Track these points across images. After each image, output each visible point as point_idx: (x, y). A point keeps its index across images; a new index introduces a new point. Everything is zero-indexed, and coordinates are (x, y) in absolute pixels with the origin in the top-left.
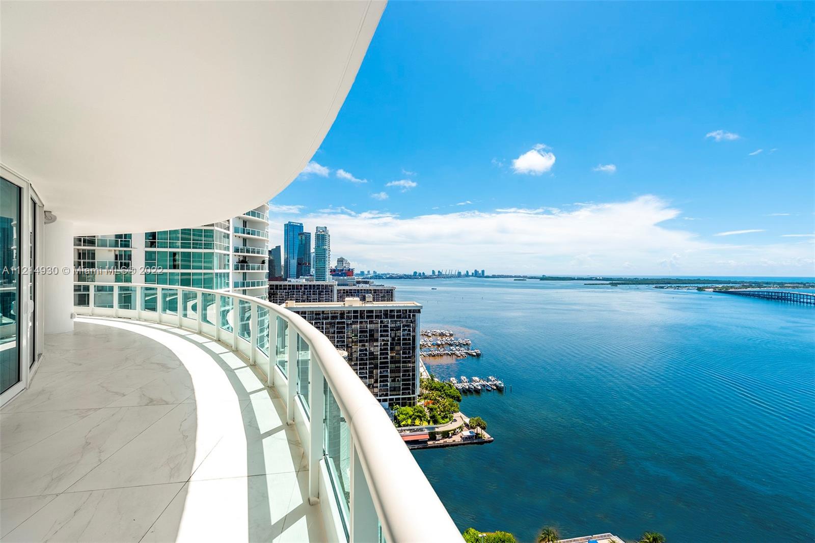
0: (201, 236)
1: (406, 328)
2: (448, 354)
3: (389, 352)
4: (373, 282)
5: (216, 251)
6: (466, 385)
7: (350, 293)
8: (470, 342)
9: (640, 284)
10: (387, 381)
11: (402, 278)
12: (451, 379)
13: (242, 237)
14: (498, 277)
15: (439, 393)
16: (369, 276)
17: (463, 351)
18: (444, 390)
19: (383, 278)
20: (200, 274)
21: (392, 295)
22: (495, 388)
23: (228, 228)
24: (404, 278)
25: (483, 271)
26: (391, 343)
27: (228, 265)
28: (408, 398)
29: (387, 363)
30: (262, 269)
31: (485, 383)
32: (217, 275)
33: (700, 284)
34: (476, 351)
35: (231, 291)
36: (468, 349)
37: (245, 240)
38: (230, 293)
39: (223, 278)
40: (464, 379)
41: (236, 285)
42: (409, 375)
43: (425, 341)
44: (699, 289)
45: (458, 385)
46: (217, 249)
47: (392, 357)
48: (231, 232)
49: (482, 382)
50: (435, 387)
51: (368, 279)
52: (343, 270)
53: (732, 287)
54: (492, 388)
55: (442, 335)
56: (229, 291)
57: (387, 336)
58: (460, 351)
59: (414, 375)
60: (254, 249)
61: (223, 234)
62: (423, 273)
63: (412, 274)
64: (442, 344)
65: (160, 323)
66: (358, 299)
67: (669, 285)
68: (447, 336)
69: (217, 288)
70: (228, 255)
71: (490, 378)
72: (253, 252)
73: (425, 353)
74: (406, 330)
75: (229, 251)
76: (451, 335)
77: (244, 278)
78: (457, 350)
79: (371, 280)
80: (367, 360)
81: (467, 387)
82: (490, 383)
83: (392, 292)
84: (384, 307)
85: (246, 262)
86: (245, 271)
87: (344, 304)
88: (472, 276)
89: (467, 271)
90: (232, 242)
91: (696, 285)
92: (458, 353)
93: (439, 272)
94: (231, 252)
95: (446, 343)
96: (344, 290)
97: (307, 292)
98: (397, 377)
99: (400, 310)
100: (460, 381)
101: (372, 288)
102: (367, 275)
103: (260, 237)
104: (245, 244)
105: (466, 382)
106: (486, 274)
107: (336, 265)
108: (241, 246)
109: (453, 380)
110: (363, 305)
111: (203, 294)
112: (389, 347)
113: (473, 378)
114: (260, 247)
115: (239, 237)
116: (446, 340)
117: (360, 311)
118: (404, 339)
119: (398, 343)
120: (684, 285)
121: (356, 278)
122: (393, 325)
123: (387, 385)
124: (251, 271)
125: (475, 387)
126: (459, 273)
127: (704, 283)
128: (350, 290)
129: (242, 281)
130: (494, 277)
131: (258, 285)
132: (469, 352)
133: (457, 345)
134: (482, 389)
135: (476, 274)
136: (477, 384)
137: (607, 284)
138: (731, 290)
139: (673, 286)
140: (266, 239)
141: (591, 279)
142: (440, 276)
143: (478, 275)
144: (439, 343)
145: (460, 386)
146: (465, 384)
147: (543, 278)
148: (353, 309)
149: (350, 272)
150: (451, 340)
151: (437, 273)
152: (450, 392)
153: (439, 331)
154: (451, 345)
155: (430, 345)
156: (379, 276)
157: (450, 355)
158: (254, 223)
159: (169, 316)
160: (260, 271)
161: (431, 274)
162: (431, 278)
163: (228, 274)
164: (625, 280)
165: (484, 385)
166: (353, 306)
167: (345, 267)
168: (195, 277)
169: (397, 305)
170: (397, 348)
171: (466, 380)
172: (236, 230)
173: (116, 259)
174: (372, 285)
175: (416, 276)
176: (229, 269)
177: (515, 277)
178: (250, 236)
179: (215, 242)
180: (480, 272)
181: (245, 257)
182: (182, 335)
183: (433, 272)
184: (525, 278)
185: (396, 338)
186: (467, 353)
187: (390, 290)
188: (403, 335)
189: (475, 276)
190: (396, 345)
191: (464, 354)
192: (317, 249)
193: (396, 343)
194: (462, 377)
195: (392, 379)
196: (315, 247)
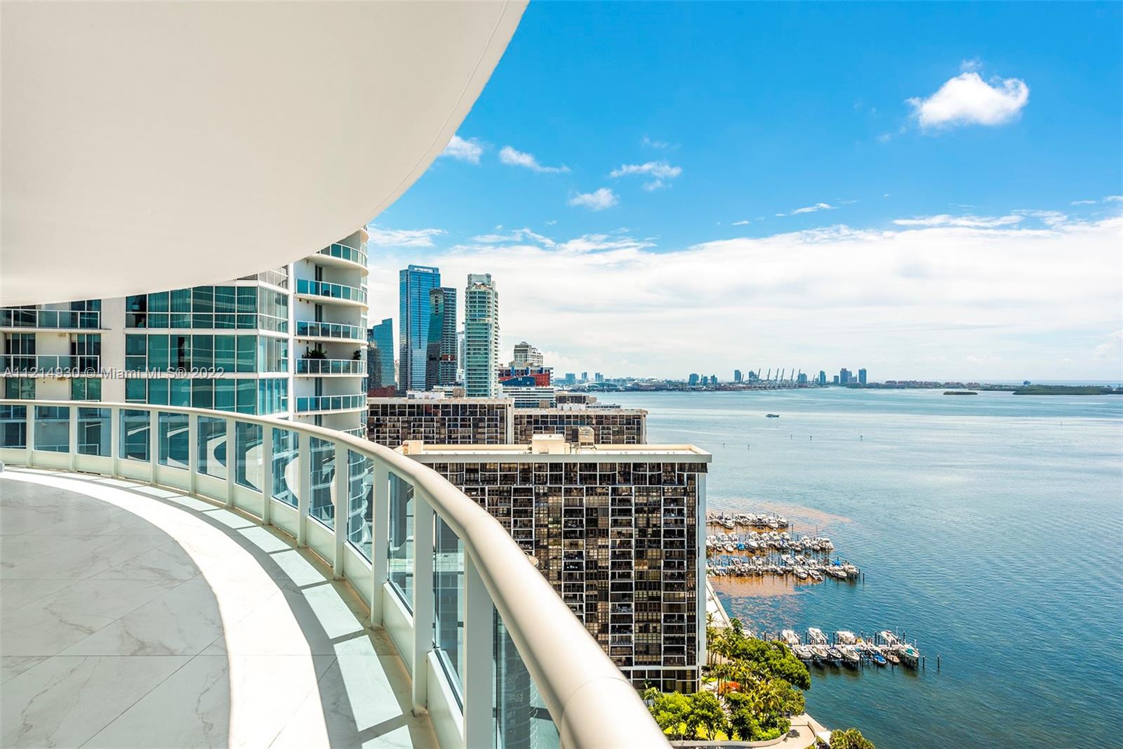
0: (232, 301)
1: (672, 506)
2: (775, 572)
3: (633, 561)
4: (595, 399)
5: (262, 332)
6: (822, 650)
7: (544, 423)
8: (830, 544)
10: (628, 629)
11: (662, 390)
12: (785, 633)
13: (312, 301)
15: (755, 665)
16: (586, 385)
17: (814, 564)
18: (767, 659)
19: (617, 390)
20: (231, 382)
21: (639, 429)
22: (896, 660)
23: (285, 283)
25: (863, 373)
26: (636, 541)
27: (286, 362)
28: (679, 671)
29: (628, 586)
30: (355, 371)
31: (870, 646)
32: (264, 385)
34: (846, 567)
35: (291, 418)
36: (827, 562)
37: (319, 307)
38: (290, 423)
39: (275, 392)
40: (818, 635)
41: (301, 405)
42: (681, 618)
43: (719, 539)
45: (802, 648)
46: (263, 328)
47: (640, 575)
48: (291, 291)
49: (863, 643)
50: (745, 650)
51: (584, 391)
52: (526, 372)
54: (887, 660)
55: (760, 525)
56: (286, 419)
57: (629, 524)
58: (806, 567)
59: (692, 619)
60: (337, 326)
61: (275, 296)
62: (713, 377)
63: (687, 380)
64: (760, 548)
65: (156, 483)
66: (559, 437)
68: (771, 528)
69: (264, 412)
70: (286, 341)
71: (884, 634)
72: (336, 334)
73: (720, 567)
74: (672, 511)
75: (287, 332)
76: (783, 527)
77: (318, 391)
78: (797, 562)
79: (591, 395)
80: (582, 580)
81: (825, 655)
82: (885, 647)
83: (639, 423)
84: (621, 455)
85: (321, 356)
86: (320, 375)
87: (530, 449)
88: (835, 383)
89: (822, 373)
90: (294, 313)
92: (801, 570)
93: (751, 374)
94: (291, 335)
95: (770, 545)
96: (530, 417)
97: (449, 420)
98: (652, 621)
99: (659, 464)
100: (807, 640)
101: (592, 412)
102: (581, 382)
103: (351, 302)
104: (318, 317)
105: (822, 642)
106: (869, 380)
107: (513, 359)
108: (311, 322)
109: (790, 635)
110: (574, 452)
111: (238, 424)
112: (633, 551)
113: (840, 633)
114: (350, 323)
115: (308, 302)
116: (771, 538)
117: (566, 464)
118: (668, 533)
119: (655, 542)
121: (557, 390)
122: (643, 500)
123: (628, 640)
124: (331, 375)
125: (844, 657)
126: (802, 377)
128: (542, 416)
129: (314, 396)
130: (890, 385)
131: (346, 406)
132: (830, 568)
133: (799, 552)
134: (861, 662)
135: (845, 379)
136: (849, 647)
140: (363, 304)
142: (754, 383)
143: (849, 382)
144: (754, 544)
145: (806, 651)
146: (818, 646)
147: (1020, 390)
148: (549, 461)
149: (542, 377)
150: (783, 539)
151: (746, 378)
152: (782, 665)
153: (751, 517)
154: (782, 550)
155: (731, 549)
156: (609, 385)
157: (782, 575)
158: (336, 270)
159: (172, 470)
160: (351, 375)
161: (732, 379)
162: (732, 390)
163: (286, 380)
165: (867, 653)
166: (550, 453)
167: (531, 364)
168: (221, 389)
169: (652, 452)
170: (652, 553)
171: (822, 636)
172: (302, 287)
173: (73, 352)
174: (593, 405)
175: (694, 385)
176: (287, 371)
177: (947, 385)
178: (330, 299)
179: (259, 314)
180: (855, 374)
181: (319, 344)
182: (198, 511)
183: (738, 374)
184: (973, 388)
185: (650, 530)
186: (823, 572)
187: (634, 417)
188: (665, 523)
189: (842, 385)
190: (650, 547)
191: (815, 572)
192: (469, 325)
193: (650, 541)
194: (810, 629)
195: (641, 625)
196: (464, 321)
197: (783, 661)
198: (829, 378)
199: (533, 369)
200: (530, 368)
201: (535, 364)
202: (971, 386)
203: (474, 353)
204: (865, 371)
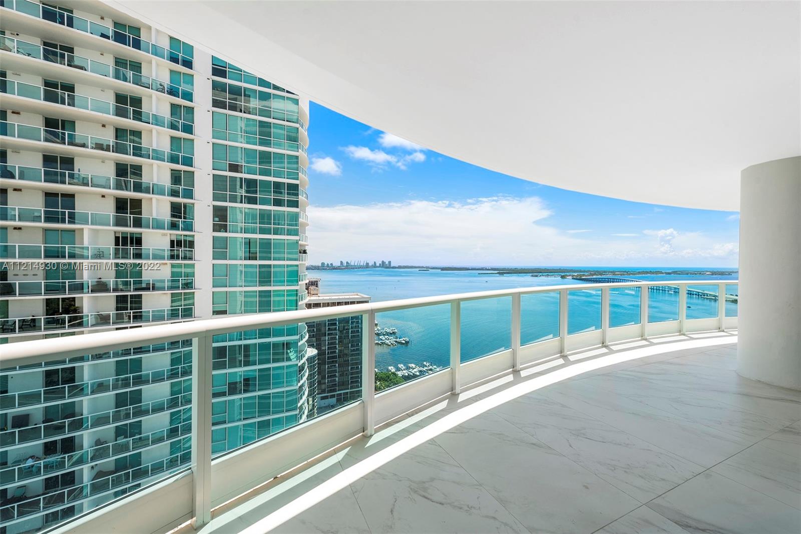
3: (337, 346)
8: (396, 330)
9: (520, 273)
10: (335, 376)
11: (309, 269)
12: (390, 368)
14: (404, 268)
17: (392, 340)
18: (391, 380)
20: (283, 266)
24: (312, 269)
25: (390, 262)
26: (339, 336)
28: (356, 391)
29: (335, 357)
31: (421, 369)
33: (562, 273)
34: (404, 339)
36: (397, 338)
40: (402, 367)
42: (358, 368)
44: (563, 277)
49: (418, 368)
50: (381, 377)
53: (584, 275)
57: (335, 329)
62: (332, 264)
63: (320, 265)
67: (541, 274)
71: (425, 363)
81: (407, 374)
82: (426, 368)
83: (317, 284)
88: (380, 266)
89: (375, 262)
91: (560, 274)
92: (388, 342)
93: (347, 263)
100: (398, 369)
105: (404, 370)
106: (392, 265)
109: (392, 369)
112: (337, 341)
113: (409, 365)
118: (352, 332)
119: (346, 336)
120: (552, 274)
123: (335, 381)
125: (413, 374)
126: (367, 264)
127: (564, 272)
130: (400, 267)
132: (398, 340)
135: (383, 265)
136: (415, 370)
137: (496, 273)
138: (583, 277)
139: (544, 274)
141: (482, 269)
143: (385, 266)
146: (404, 371)
147: (443, 269)
150: (378, 330)
161: (339, 264)
162: (339, 269)
164: (508, 269)
165: (421, 372)
168: (276, 270)
170: (345, 341)
171: (404, 367)
177: (419, 267)
180: (387, 263)
184: (428, 268)
185: (345, 331)
186: (396, 341)
187: (315, 281)
188: (351, 328)
189: (382, 267)
190: (344, 339)
191: (394, 342)
193: (344, 336)
194: (399, 365)
195: (341, 373)
197: (397, 379)
198: (378, 265)
202: (427, 267)
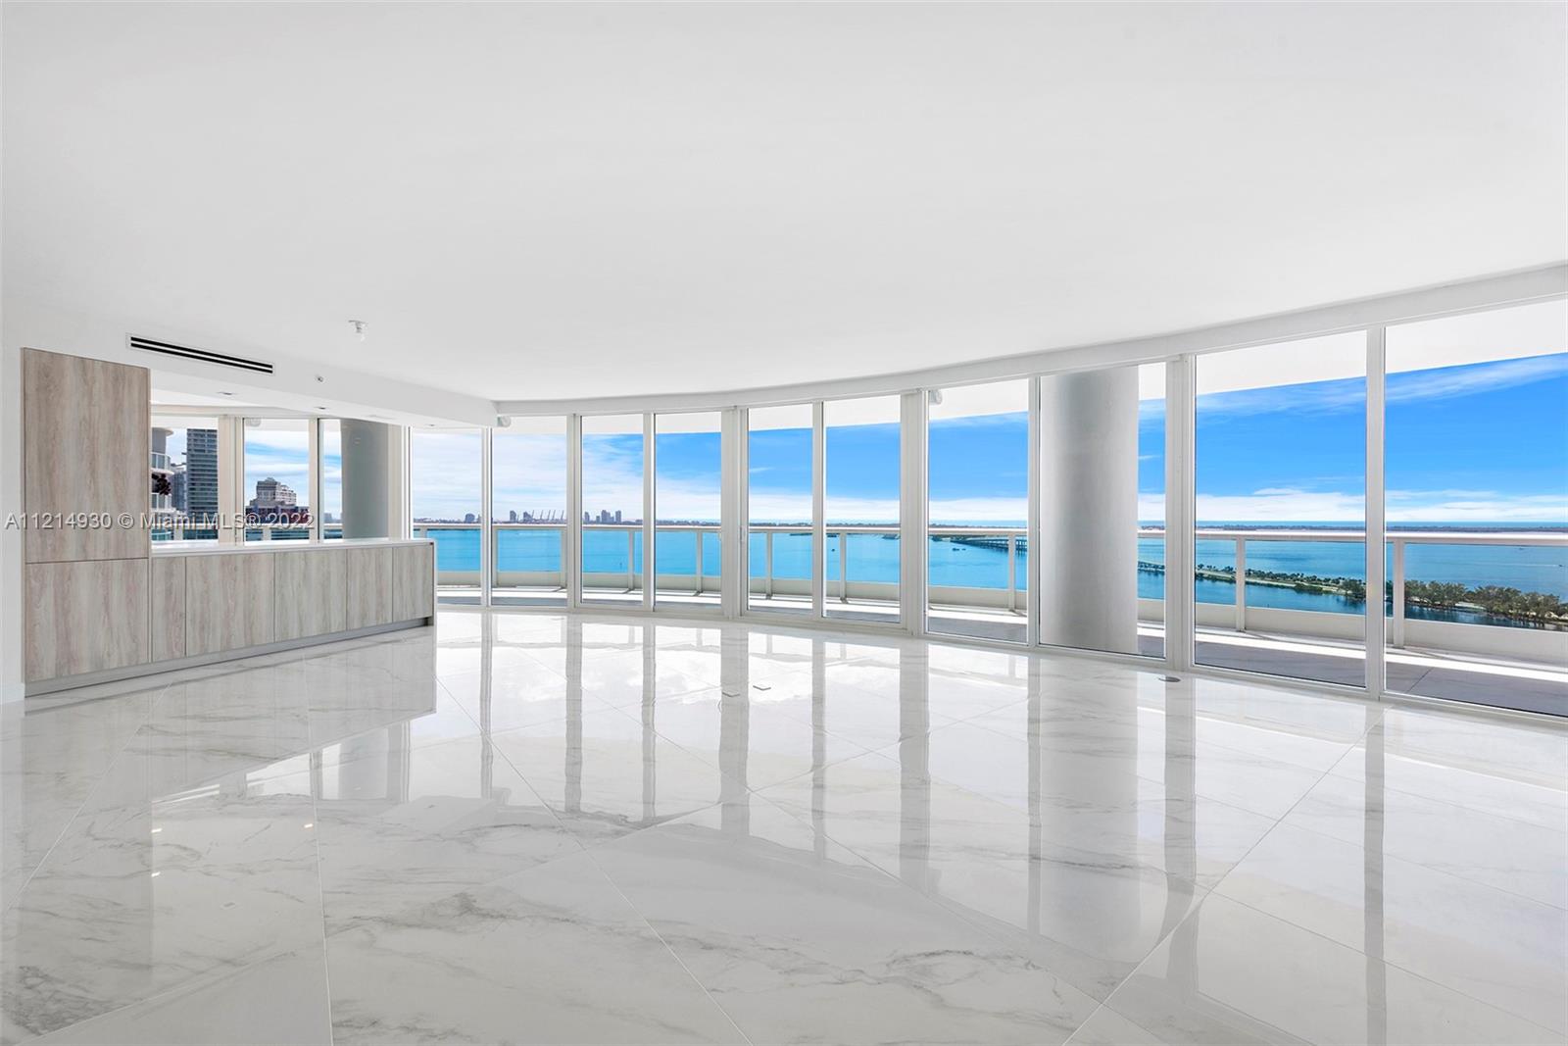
25: (619, 514)
52: (275, 509)
63: (462, 519)
88: (597, 522)
93: (525, 514)
106: (624, 518)
107: (255, 498)
135: (604, 518)
142: (528, 522)
161: (508, 519)
167: (282, 503)
180: (613, 514)
183: (513, 514)
189: (602, 522)
192: (193, 456)
196: (186, 451)
198: (593, 518)
199: (284, 507)
200: (280, 507)
201: (287, 503)
203: (202, 489)
204: (620, 512)
